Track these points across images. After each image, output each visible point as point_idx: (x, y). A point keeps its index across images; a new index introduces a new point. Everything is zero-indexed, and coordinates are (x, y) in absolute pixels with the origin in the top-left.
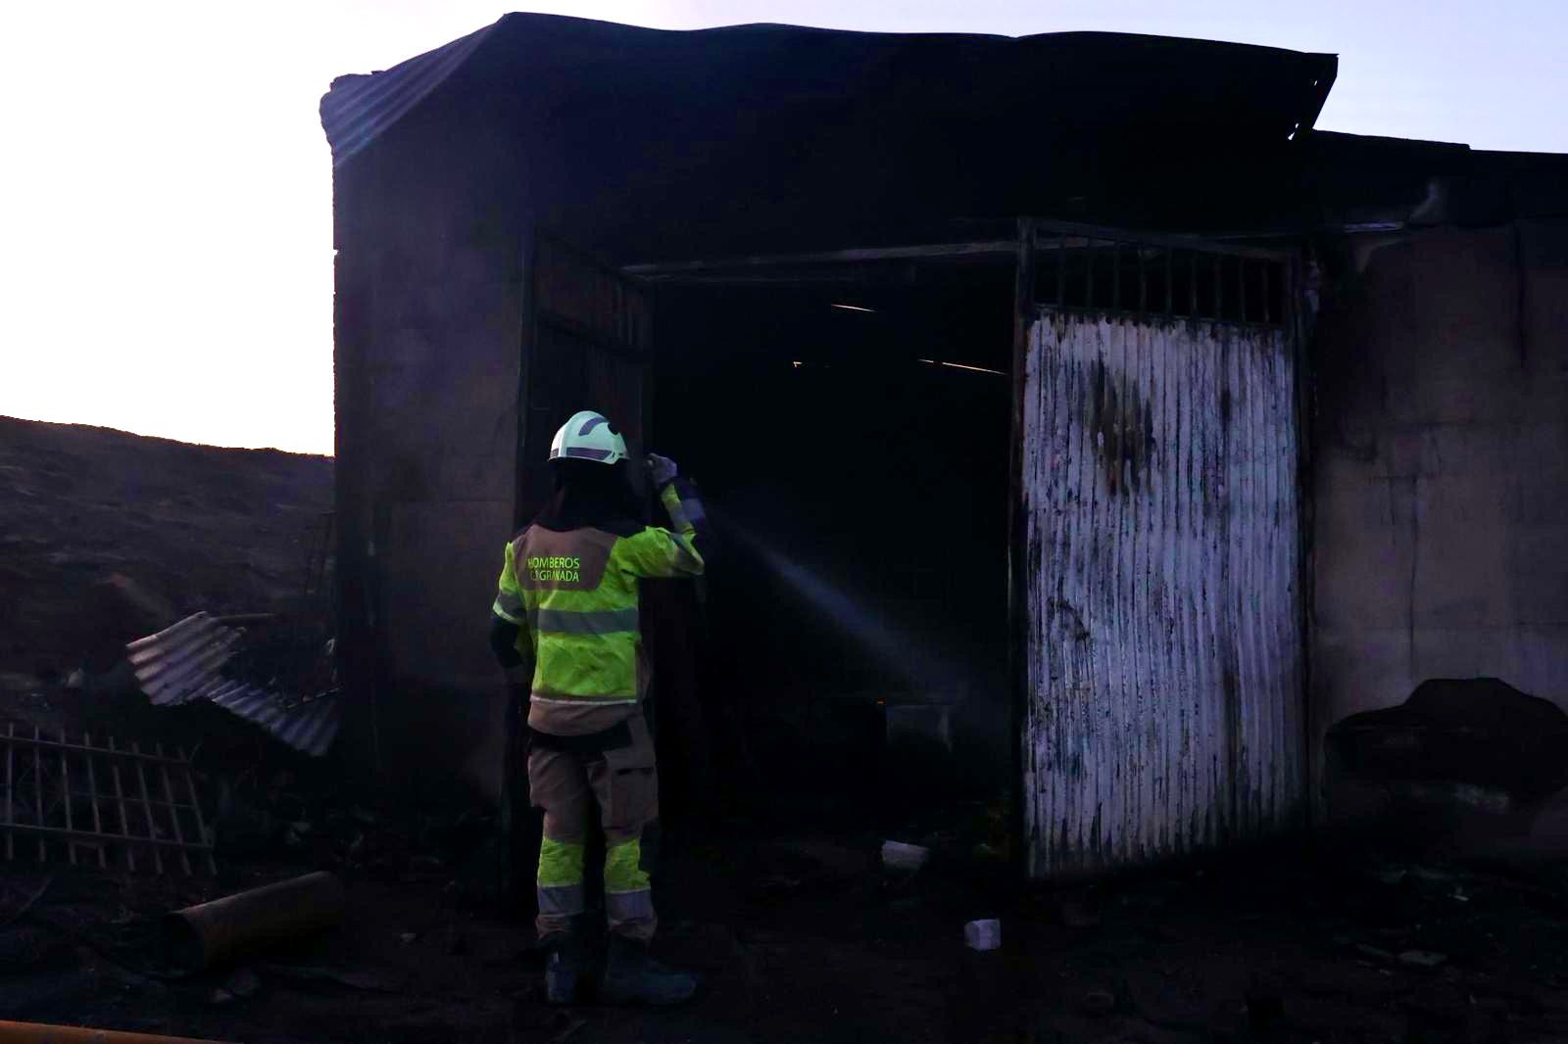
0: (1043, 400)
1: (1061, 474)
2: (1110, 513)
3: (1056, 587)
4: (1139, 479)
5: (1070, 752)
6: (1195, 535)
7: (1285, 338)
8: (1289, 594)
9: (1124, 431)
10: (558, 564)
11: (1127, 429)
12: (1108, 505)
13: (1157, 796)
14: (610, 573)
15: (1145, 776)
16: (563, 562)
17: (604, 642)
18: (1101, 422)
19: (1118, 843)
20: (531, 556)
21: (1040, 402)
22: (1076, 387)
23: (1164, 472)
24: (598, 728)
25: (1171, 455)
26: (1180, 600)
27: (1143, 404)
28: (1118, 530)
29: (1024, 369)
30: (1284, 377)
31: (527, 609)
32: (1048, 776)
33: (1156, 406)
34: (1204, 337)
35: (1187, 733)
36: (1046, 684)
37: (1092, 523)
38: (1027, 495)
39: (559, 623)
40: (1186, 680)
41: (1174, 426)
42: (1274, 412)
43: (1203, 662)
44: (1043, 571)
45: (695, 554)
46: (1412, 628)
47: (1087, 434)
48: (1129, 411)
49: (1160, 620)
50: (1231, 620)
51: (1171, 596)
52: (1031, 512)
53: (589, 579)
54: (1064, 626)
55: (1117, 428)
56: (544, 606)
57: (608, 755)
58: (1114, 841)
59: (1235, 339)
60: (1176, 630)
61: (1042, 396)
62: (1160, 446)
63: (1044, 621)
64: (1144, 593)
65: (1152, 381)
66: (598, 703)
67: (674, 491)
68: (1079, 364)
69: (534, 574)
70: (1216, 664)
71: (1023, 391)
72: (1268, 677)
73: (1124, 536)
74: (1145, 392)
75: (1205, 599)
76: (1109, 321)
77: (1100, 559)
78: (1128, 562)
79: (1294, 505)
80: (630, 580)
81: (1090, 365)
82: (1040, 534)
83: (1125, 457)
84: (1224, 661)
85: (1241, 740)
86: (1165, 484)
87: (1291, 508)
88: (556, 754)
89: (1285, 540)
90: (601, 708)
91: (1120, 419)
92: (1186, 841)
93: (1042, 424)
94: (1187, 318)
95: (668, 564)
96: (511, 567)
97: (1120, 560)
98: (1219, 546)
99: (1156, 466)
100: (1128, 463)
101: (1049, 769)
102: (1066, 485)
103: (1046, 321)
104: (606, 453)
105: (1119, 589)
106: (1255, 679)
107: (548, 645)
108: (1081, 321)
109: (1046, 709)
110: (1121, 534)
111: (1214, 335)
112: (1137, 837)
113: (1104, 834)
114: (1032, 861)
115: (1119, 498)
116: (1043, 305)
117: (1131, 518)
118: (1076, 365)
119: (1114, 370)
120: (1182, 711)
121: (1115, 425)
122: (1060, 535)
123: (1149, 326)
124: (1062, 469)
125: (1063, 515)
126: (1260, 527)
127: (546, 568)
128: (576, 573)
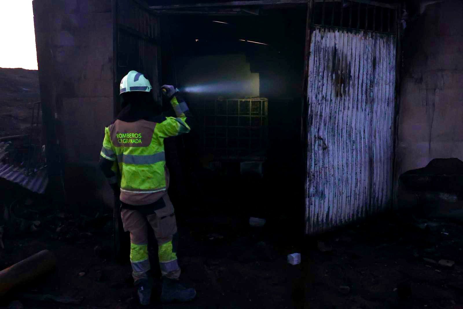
0: (315, 62)
1: (321, 89)
2: (336, 103)
3: (317, 131)
4: (346, 91)
5: (321, 190)
6: (363, 110)
7: (394, 38)
8: (390, 130)
9: (342, 73)
10: (131, 136)
11: (343, 72)
12: (335, 100)
13: (347, 202)
14: (154, 138)
15: (344, 196)
16: (134, 135)
17: (152, 167)
18: (334, 70)
19: (334, 219)
20: (118, 133)
21: (314, 63)
22: (327, 57)
23: (354, 88)
24: (152, 202)
25: (356, 82)
26: (357, 134)
27: (348, 63)
28: (338, 109)
29: (309, 50)
30: (393, 52)
31: (117, 154)
32: (313, 199)
33: (352, 64)
34: (369, 38)
35: (357, 180)
36: (313, 167)
37: (330, 107)
38: (309, 98)
39: (133, 160)
40: (358, 162)
41: (358, 70)
42: (389, 65)
43: (363, 155)
44: (313, 125)
45: (187, 126)
46: (430, 141)
47: (330, 74)
48: (344, 66)
49: (350, 142)
50: (372, 140)
51: (354, 132)
52: (310, 104)
53: (146, 142)
54: (319, 145)
55: (339, 72)
56: (126, 153)
57: (156, 212)
58: (333, 219)
59: (378, 38)
60: (355, 144)
61: (315, 60)
62: (353, 78)
63: (313, 143)
64: (345, 132)
65: (351, 54)
66: (151, 192)
67: (176, 99)
68: (328, 48)
69: (120, 141)
70: (367, 155)
71: (309, 59)
72: (382, 159)
73: (340, 111)
74: (349, 58)
75: (364, 133)
76: (338, 32)
77: (332, 120)
78: (341, 121)
79: (394, 98)
80: (162, 140)
81: (331, 48)
82: (313, 112)
83: (342, 83)
84: (370, 155)
85: (374, 181)
86: (354, 92)
87: (393, 99)
88: (133, 211)
89: (390, 111)
90: (153, 193)
91: (341, 68)
92: (355, 217)
93: (315, 71)
94: (364, 30)
95: (176, 131)
96: (108, 137)
97: (338, 120)
98: (370, 114)
99: (351, 86)
100: (343, 85)
101: (313, 196)
102: (322, 94)
103: (317, 31)
104: (146, 88)
105: (337, 131)
106: (379, 160)
107: (128, 170)
108: (329, 31)
109: (313, 176)
110: (339, 111)
111: (372, 37)
112: (340, 217)
113: (330, 217)
114: (307, 228)
115: (339, 98)
116: (317, 25)
117: (343, 105)
118: (327, 48)
119: (340, 50)
120: (356, 173)
121: (339, 71)
122: (319, 113)
123: (351, 33)
124: (321, 87)
125: (320, 105)
126: (383, 106)
127: (126, 138)
128: (140, 140)
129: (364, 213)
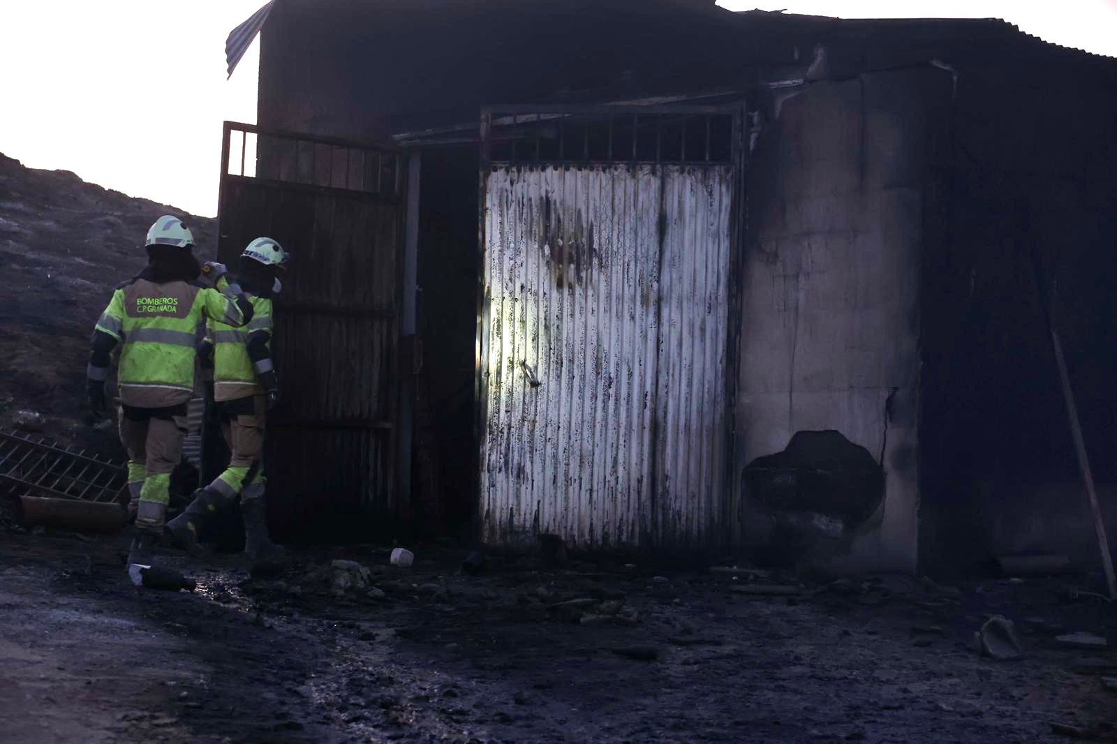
0: (499, 224)
1: (516, 274)
2: (557, 300)
4: (582, 277)
5: (515, 462)
6: (632, 318)
7: (724, 171)
10: (161, 302)
11: (572, 243)
12: (555, 295)
13: (587, 502)
14: (194, 310)
15: (578, 487)
16: (166, 300)
18: (548, 238)
21: (497, 226)
22: (527, 215)
23: (604, 272)
25: (611, 260)
26: (618, 365)
27: (586, 226)
28: (564, 312)
29: (484, 205)
30: (724, 201)
32: (499, 477)
33: (598, 226)
34: (645, 174)
35: (615, 460)
37: (543, 307)
38: (489, 288)
40: (617, 423)
43: (635, 411)
46: (791, 392)
47: (535, 246)
48: (573, 230)
49: (601, 378)
51: (611, 361)
52: (492, 299)
55: (562, 242)
56: (146, 327)
58: (551, 529)
60: (614, 386)
61: (498, 222)
62: (601, 255)
64: (587, 357)
65: (594, 208)
68: (529, 198)
70: (648, 413)
71: (484, 219)
73: (570, 316)
74: (587, 216)
76: (555, 169)
78: (573, 336)
79: (726, 299)
81: (538, 199)
82: (502, 314)
83: (571, 262)
84: (654, 411)
85: (665, 471)
86: (606, 281)
87: (723, 300)
89: (717, 323)
91: (565, 235)
92: (612, 539)
93: (498, 240)
94: (627, 162)
98: (655, 328)
99: (597, 268)
101: (499, 472)
102: (520, 281)
103: (502, 172)
104: (179, 241)
108: (531, 170)
111: (653, 173)
112: (570, 529)
113: (543, 524)
114: (486, 534)
115: (566, 291)
116: (500, 161)
117: (576, 304)
118: (526, 199)
119: (559, 203)
120: (613, 444)
121: (560, 240)
122: (516, 315)
123: (591, 170)
124: (516, 270)
127: (152, 305)
128: (174, 307)
129: (637, 535)
